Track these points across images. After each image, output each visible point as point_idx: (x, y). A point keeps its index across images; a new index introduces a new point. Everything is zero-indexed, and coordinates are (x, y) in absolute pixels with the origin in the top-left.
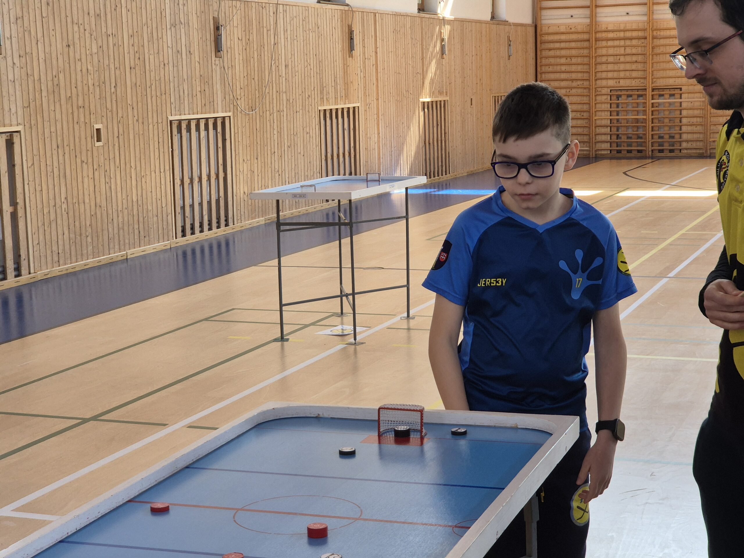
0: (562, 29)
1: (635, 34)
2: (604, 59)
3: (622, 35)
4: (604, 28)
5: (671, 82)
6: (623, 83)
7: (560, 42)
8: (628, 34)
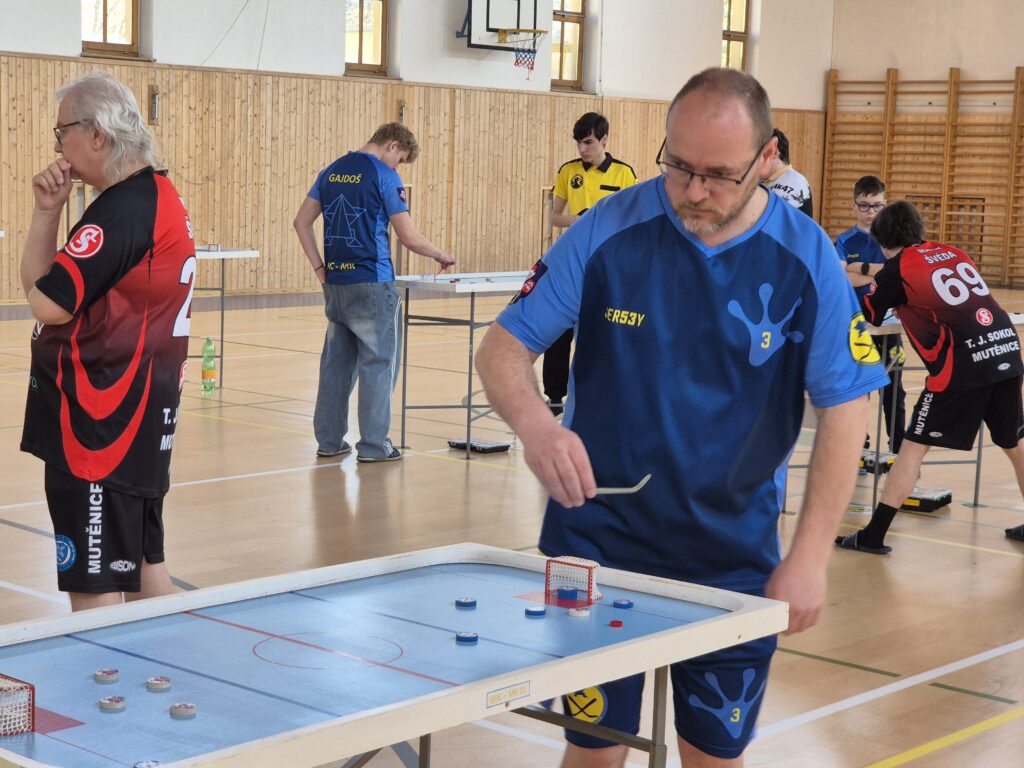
0: (859, 119)
1: (936, 129)
2: (900, 158)
3: (922, 129)
4: (902, 119)
5: (972, 191)
6: (920, 189)
7: (855, 134)
8: (930, 129)
